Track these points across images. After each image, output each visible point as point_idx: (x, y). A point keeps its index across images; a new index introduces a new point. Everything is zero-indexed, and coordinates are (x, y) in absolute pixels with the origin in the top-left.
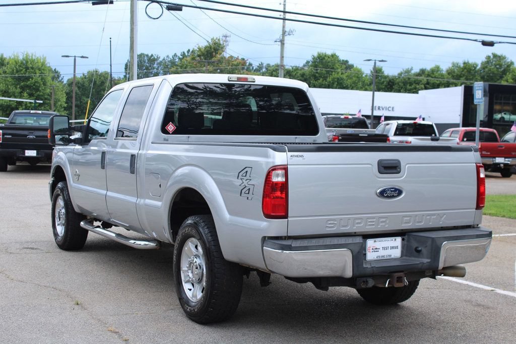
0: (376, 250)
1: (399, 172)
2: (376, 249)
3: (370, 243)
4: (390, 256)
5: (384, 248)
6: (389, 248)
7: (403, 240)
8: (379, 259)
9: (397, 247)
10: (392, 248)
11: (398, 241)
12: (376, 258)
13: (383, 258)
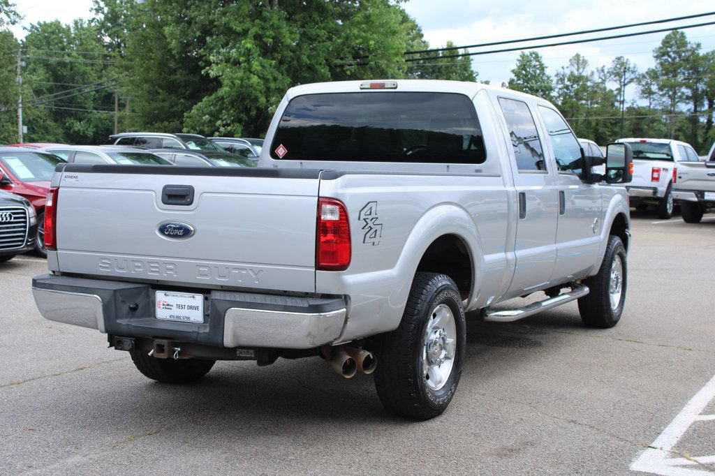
0: (168, 307)
1: (190, 203)
2: (168, 305)
3: (160, 296)
4: (189, 318)
5: (180, 307)
6: (186, 307)
7: (206, 299)
8: (172, 319)
9: (197, 308)
10: (191, 307)
11: (199, 299)
12: (168, 317)
13: (178, 320)
